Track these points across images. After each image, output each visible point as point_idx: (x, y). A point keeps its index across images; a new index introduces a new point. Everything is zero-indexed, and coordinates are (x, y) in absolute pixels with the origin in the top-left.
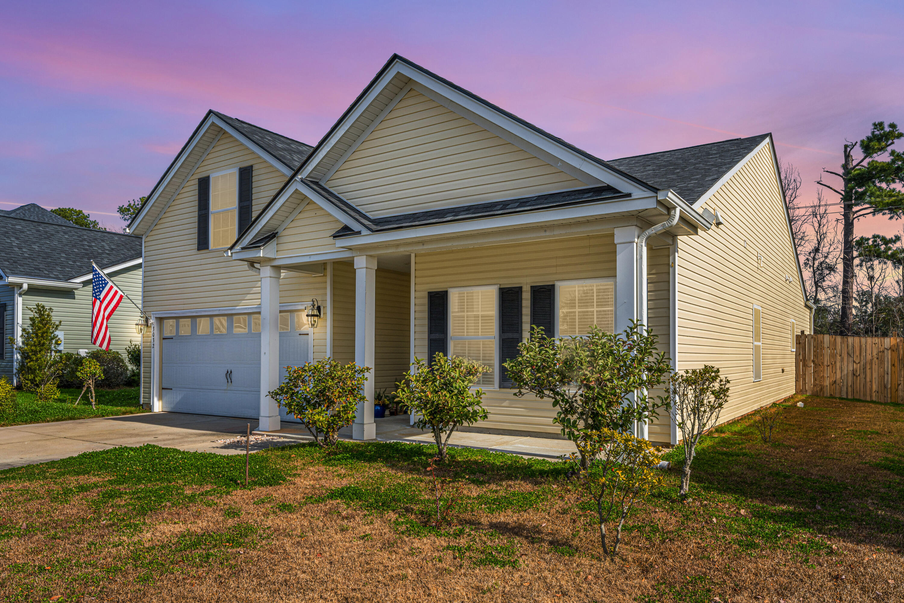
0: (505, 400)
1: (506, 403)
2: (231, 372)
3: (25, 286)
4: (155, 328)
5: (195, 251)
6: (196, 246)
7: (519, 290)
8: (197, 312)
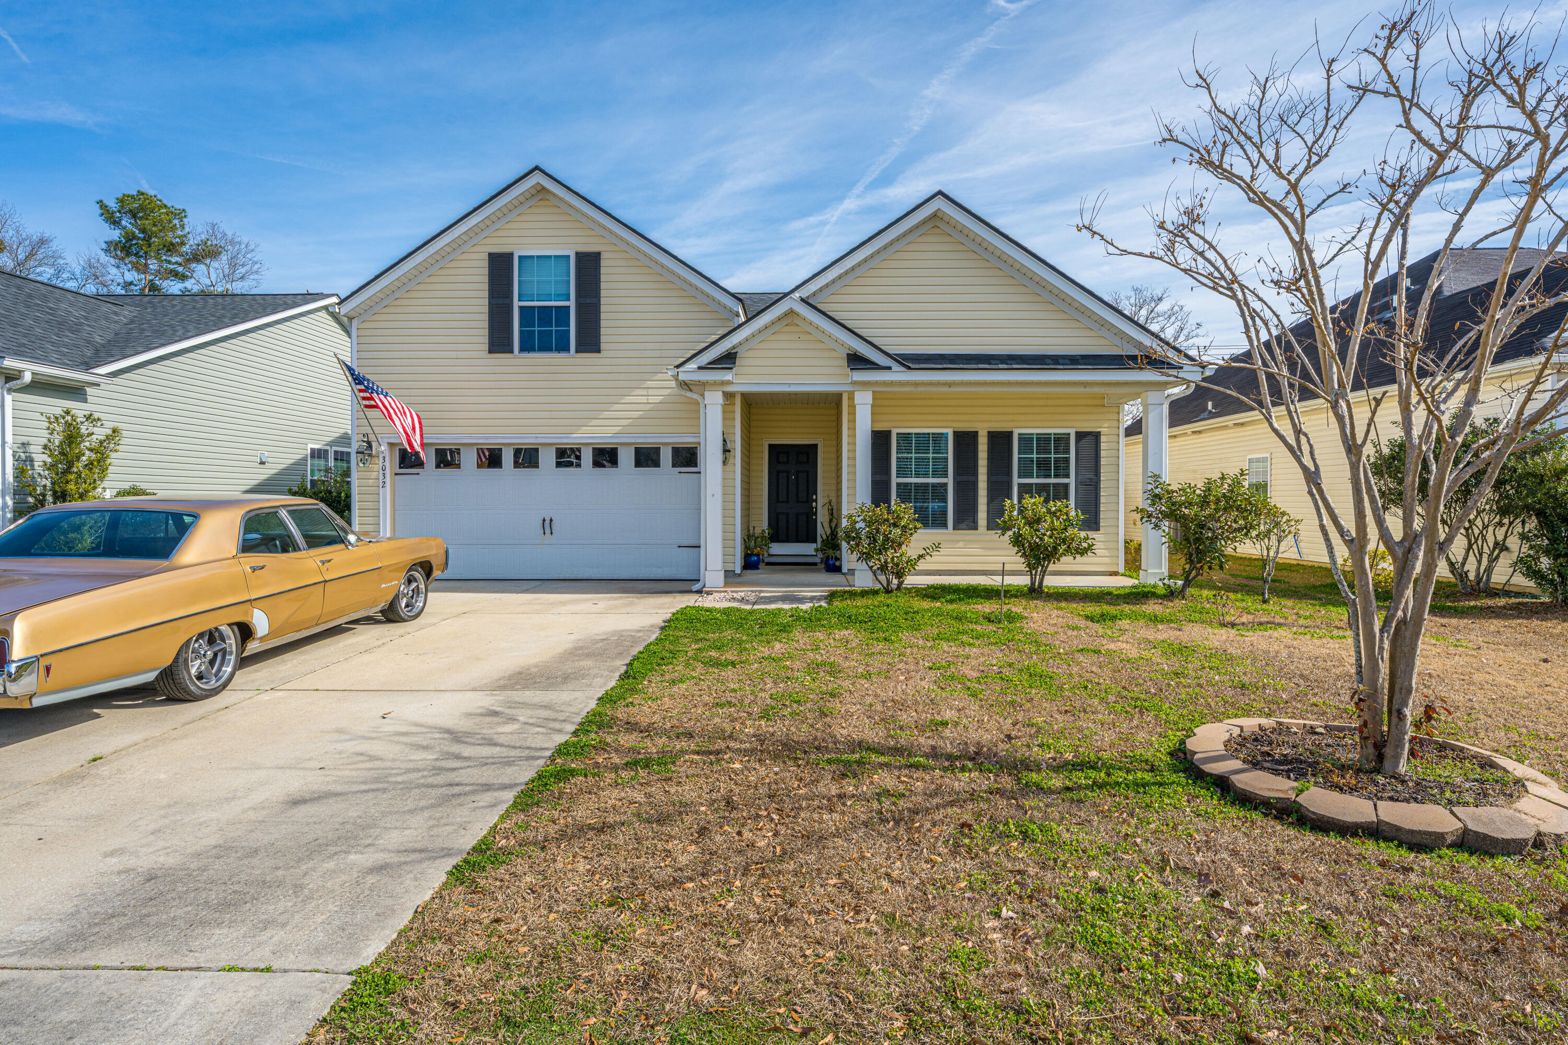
0: (959, 541)
1: (961, 544)
2: (551, 520)
3: (28, 377)
4: (387, 459)
5: (485, 354)
6: (486, 347)
7: (974, 435)
8: (487, 438)
